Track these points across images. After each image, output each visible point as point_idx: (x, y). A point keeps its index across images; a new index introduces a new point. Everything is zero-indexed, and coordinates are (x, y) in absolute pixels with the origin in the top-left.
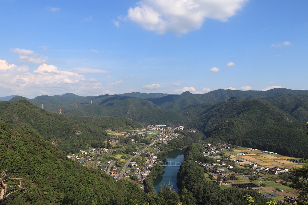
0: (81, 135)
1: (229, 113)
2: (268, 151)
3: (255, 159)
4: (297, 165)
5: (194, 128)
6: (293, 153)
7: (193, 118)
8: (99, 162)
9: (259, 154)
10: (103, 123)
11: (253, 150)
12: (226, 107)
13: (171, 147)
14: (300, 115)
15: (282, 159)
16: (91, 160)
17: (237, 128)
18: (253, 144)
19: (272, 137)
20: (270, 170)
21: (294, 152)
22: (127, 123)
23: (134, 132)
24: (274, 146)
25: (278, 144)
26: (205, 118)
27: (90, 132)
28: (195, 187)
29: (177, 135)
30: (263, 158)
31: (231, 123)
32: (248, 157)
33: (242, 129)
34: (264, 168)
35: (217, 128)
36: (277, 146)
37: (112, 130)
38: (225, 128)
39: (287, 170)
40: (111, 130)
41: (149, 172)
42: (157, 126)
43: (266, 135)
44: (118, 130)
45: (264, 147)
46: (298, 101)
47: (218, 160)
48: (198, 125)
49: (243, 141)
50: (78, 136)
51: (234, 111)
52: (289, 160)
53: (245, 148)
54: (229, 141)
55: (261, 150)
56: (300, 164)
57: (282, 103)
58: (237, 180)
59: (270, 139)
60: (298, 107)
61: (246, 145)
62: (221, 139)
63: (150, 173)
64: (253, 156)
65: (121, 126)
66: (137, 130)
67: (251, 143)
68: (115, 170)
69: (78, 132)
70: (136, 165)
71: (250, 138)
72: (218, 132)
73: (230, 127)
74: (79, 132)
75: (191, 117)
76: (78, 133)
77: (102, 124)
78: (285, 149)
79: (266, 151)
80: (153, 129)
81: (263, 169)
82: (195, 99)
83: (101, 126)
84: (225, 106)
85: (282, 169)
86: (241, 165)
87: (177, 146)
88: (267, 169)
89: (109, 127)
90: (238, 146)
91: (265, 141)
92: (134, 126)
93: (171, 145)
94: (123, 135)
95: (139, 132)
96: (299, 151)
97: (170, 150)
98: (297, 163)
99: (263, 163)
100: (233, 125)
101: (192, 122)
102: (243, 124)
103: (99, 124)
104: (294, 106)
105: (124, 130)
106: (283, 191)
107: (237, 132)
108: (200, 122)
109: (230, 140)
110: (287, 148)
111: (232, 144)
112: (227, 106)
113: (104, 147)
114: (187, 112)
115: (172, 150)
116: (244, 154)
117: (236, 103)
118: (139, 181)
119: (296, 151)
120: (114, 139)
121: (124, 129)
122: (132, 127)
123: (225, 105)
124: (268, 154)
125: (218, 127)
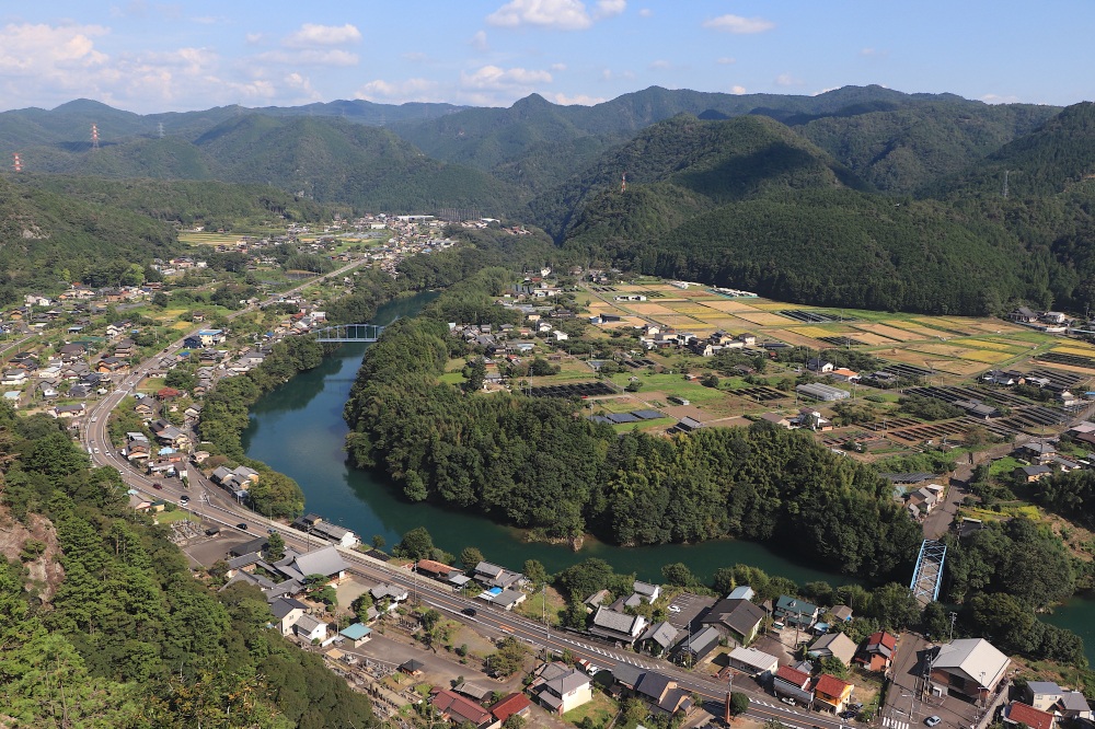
0: (43, 239)
1: (653, 169)
2: (733, 289)
3: (671, 312)
4: (802, 326)
5: (527, 222)
6: (805, 290)
7: (540, 190)
8: (75, 331)
9: (694, 299)
10: (170, 205)
11: (686, 284)
12: (646, 147)
13: (406, 282)
14: (895, 175)
15: (764, 311)
16: (42, 325)
17: (651, 214)
18: (691, 264)
19: (752, 239)
20: (692, 342)
21: (810, 287)
22: (268, 202)
23: (291, 233)
24: (751, 273)
25: (765, 262)
26: (576, 187)
27: (90, 229)
28: (376, 399)
29: (446, 244)
30: (702, 308)
31: (634, 197)
32: (656, 306)
33: (670, 217)
34: (675, 337)
35: (589, 216)
36: (762, 272)
37: (206, 230)
38: (613, 215)
39: (750, 342)
40: (199, 229)
41: (260, 360)
42: (400, 217)
43: (737, 234)
44: (228, 229)
45: (721, 277)
46: (898, 127)
47: (531, 318)
48: (549, 215)
49: (661, 257)
50: (32, 244)
51: (670, 162)
52: (785, 313)
53: (663, 281)
54: (615, 259)
55: (710, 284)
56: (812, 325)
57: (845, 135)
58: (554, 374)
59: (747, 246)
60: (893, 148)
61: (667, 271)
62: (592, 254)
63: (262, 366)
64: (672, 305)
65: (245, 213)
66: (304, 229)
67: (684, 263)
68: (123, 355)
69: (31, 230)
70: (223, 339)
71: (685, 245)
72: (587, 228)
73: (628, 210)
74: (34, 227)
75: (532, 185)
76: (28, 234)
77: (168, 208)
78: (782, 276)
79: (726, 290)
80: (373, 226)
81: (674, 341)
82: (560, 125)
83: (164, 215)
84: (644, 142)
85: (736, 339)
86: (605, 332)
87: (430, 279)
88: (683, 338)
89: (197, 218)
90: (642, 274)
91: (728, 252)
92: (297, 214)
93: (409, 276)
94: (238, 243)
95: (307, 236)
96: (825, 283)
97: (401, 294)
98: (804, 323)
99: (691, 323)
100: (638, 203)
101: (530, 204)
102: (681, 199)
103: (156, 207)
104: (884, 143)
105: (253, 229)
106: (686, 403)
107: (648, 227)
108: (558, 202)
109: (621, 256)
110: (791, 274)
111: (625, 270)
112: (648, 141)
113: (132, 283)
114: (518, 167)
115: (414, 293)
116: (643, 298)
117: (680, 132)
118: (196, 390)
119: (817, 283)
120: (192, 257)
121: (253, 224)
122: (288, 217)
123: (644, 138)
124: (726, 298)
125: (591, 212)
